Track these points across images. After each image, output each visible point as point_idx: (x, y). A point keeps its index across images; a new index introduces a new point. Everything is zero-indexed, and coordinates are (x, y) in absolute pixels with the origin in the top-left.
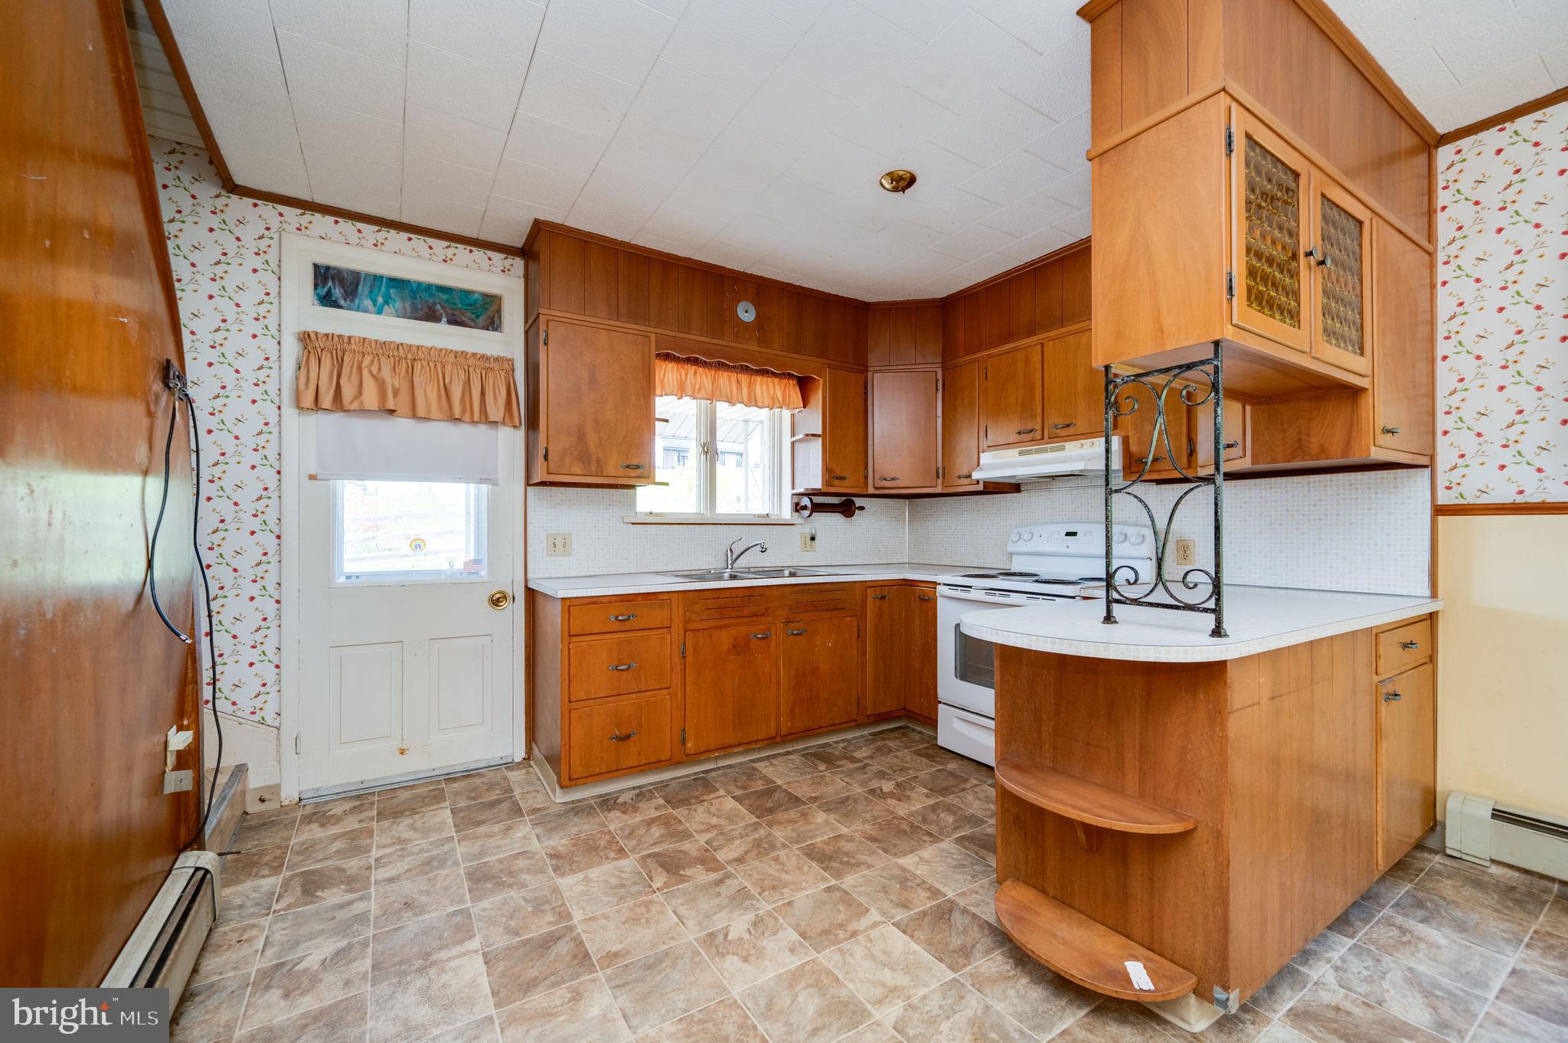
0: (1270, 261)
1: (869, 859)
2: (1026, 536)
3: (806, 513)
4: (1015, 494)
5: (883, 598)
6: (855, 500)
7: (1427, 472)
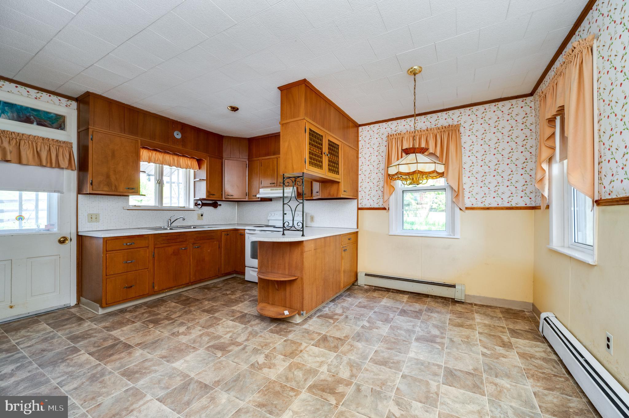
0: (315, 155)
1: (222, 309)
2: (273, 215)
3: (200, 206)
4: (270, 202)
5: (228, 235)
6: (217, 202)
7: (356, 200)
